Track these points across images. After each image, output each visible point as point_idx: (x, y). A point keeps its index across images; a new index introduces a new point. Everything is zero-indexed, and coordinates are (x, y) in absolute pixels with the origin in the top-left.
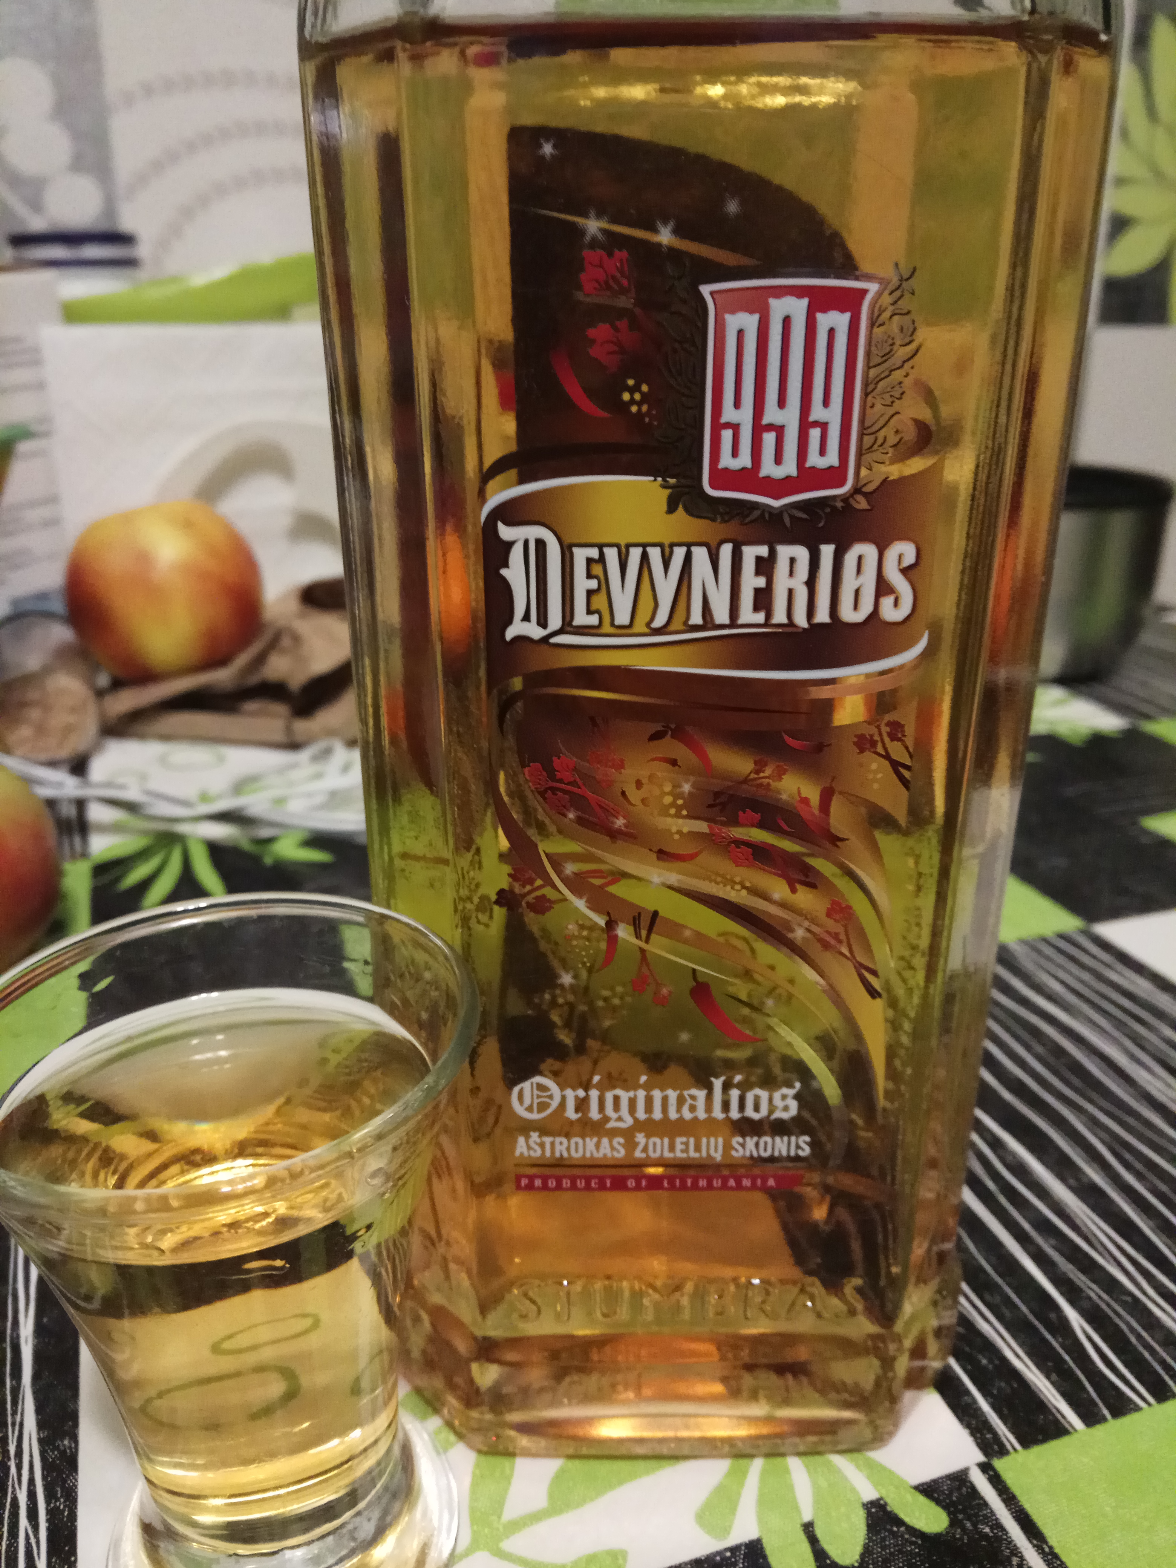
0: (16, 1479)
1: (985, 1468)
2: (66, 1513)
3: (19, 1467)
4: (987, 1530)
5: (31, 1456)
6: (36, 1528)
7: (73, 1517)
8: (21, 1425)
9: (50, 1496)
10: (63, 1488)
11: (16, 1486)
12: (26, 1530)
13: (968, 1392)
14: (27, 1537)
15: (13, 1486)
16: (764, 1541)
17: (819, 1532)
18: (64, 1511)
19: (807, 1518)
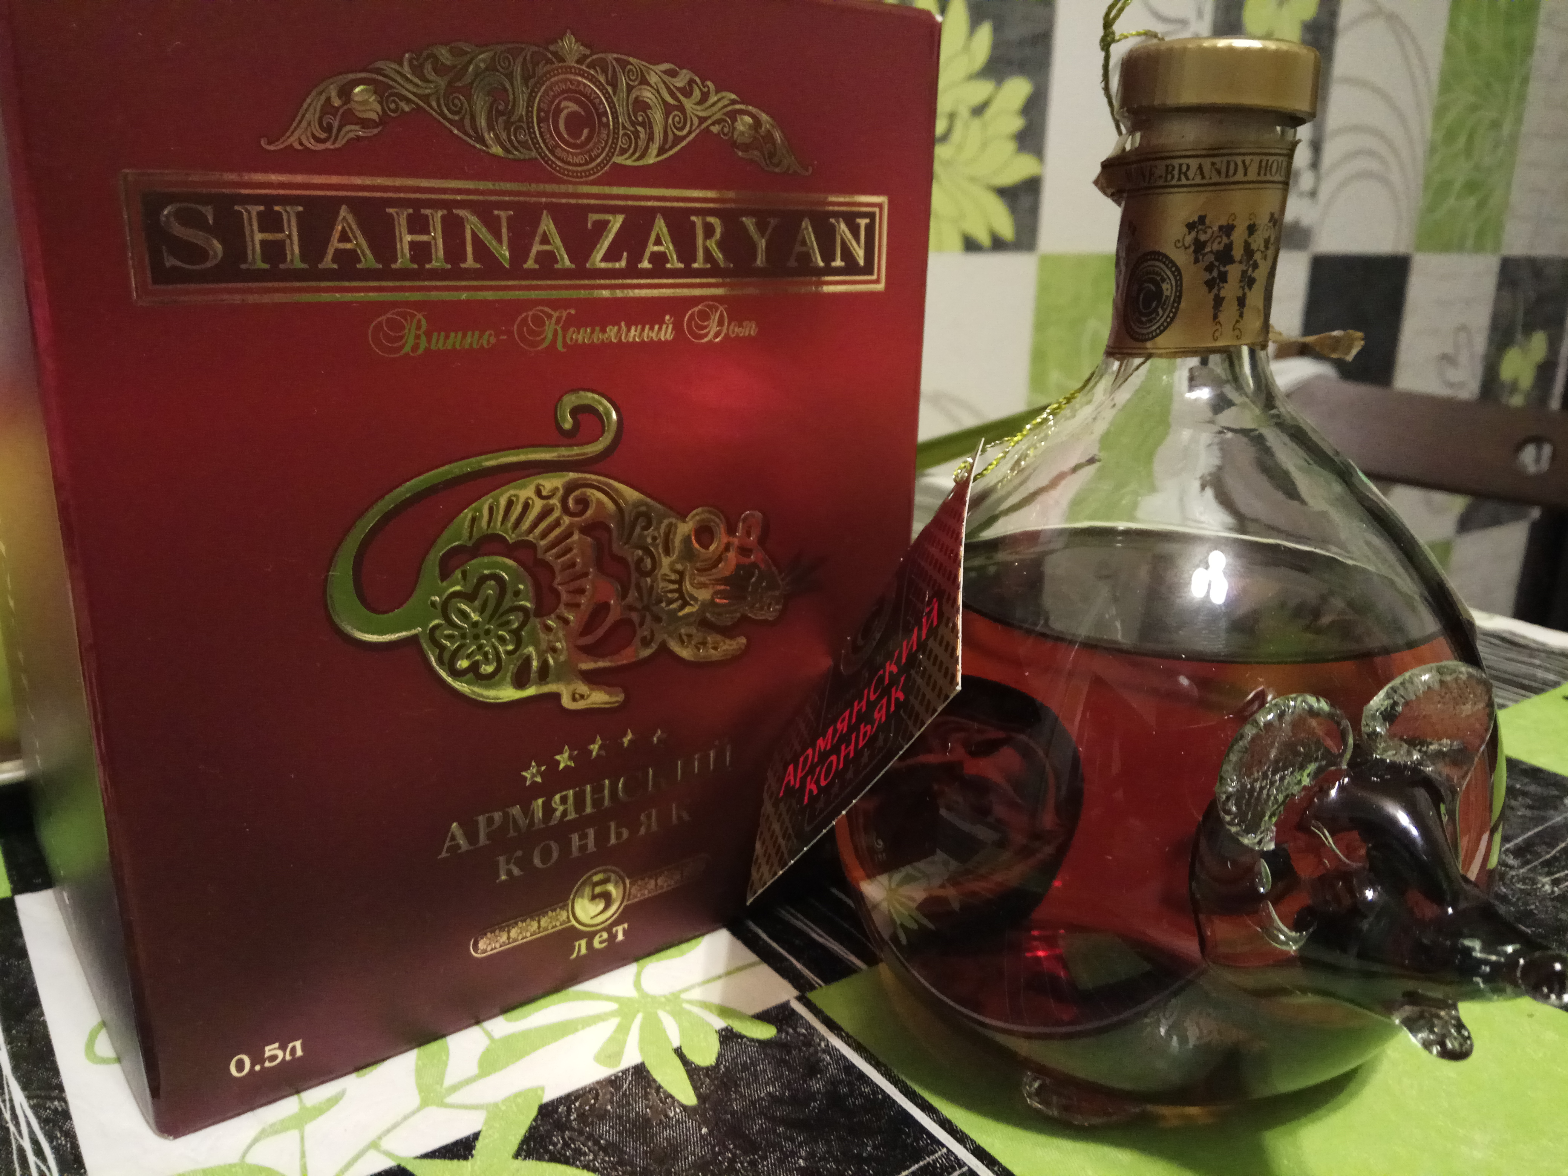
0: (16, 1134)
1: (802, 999)
2: (69, 1145)
3: (17, 1125)
4: (804, 1031)
5: (26, 1117)
6: (44, 1160)
7: (75, 1147)
8: (11, 1100)
9: (51, 1138)
10: (61, 1131)
11: (18, 1137)
12: (36, 1163)
13: (787, 960)
14: (38, 1167)
15: (16, 1139)
16: (646, 1064)
17: (685, 1051)
18: (66, 1145)
19: (676, 1044)
